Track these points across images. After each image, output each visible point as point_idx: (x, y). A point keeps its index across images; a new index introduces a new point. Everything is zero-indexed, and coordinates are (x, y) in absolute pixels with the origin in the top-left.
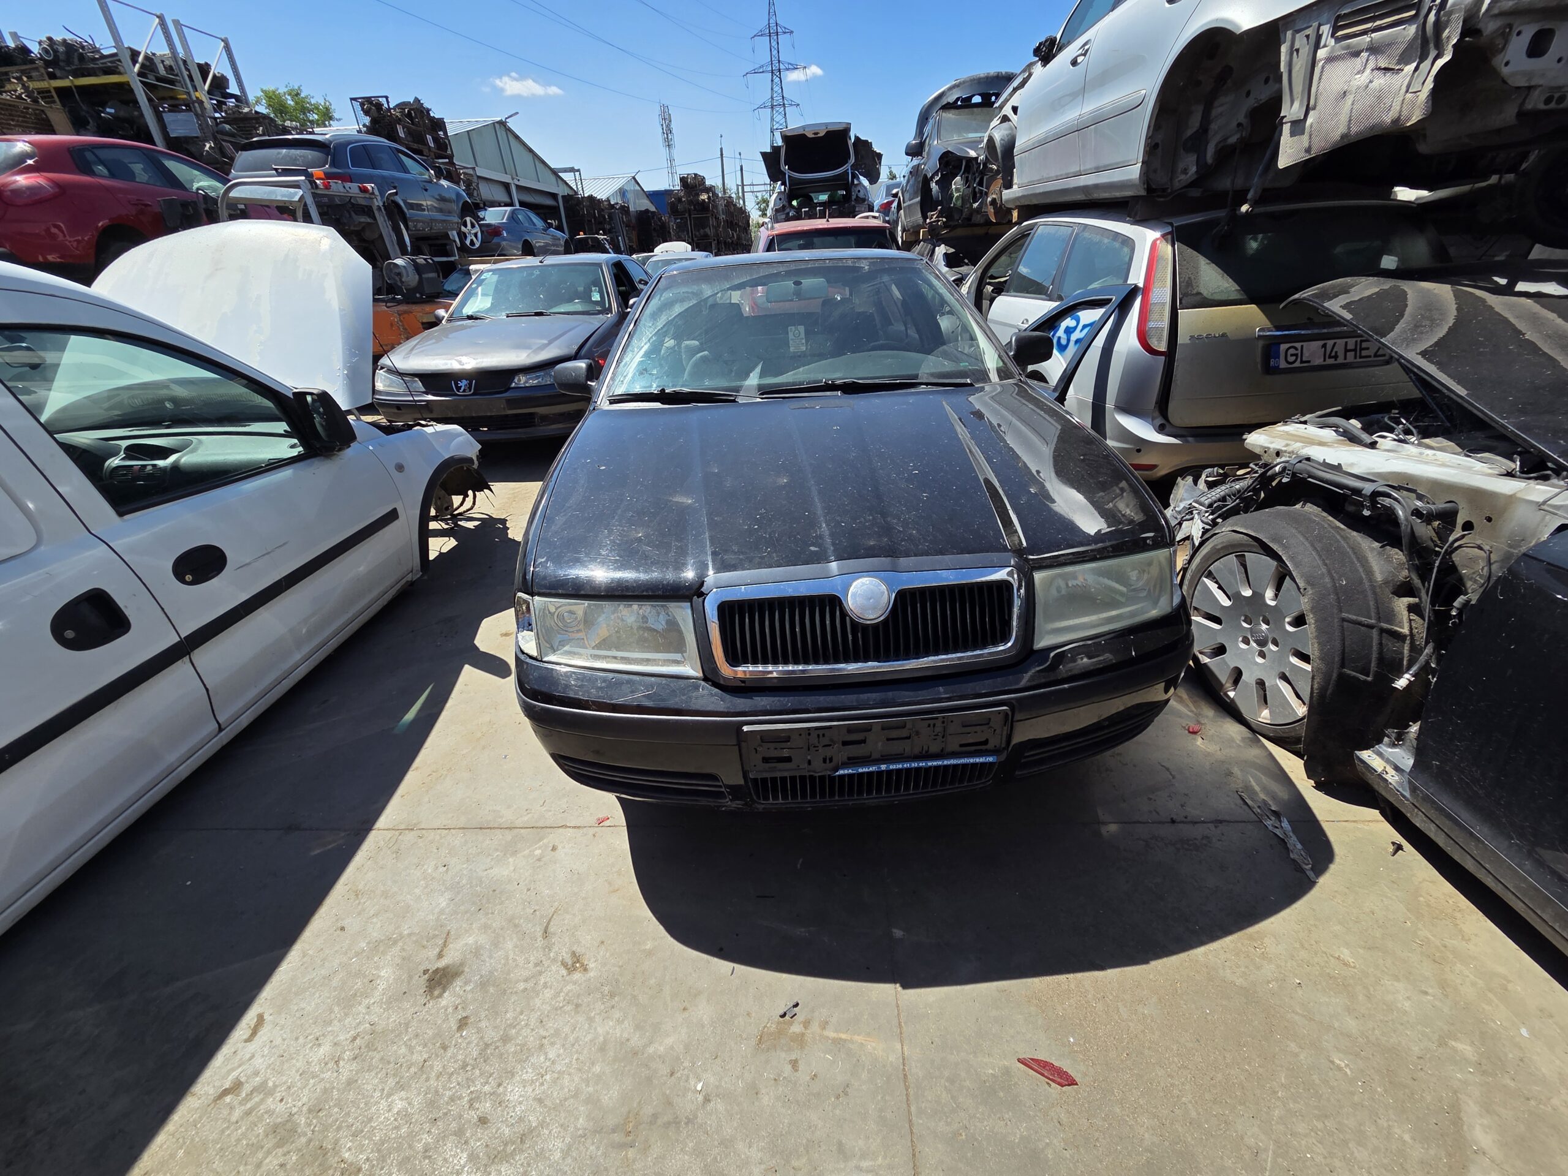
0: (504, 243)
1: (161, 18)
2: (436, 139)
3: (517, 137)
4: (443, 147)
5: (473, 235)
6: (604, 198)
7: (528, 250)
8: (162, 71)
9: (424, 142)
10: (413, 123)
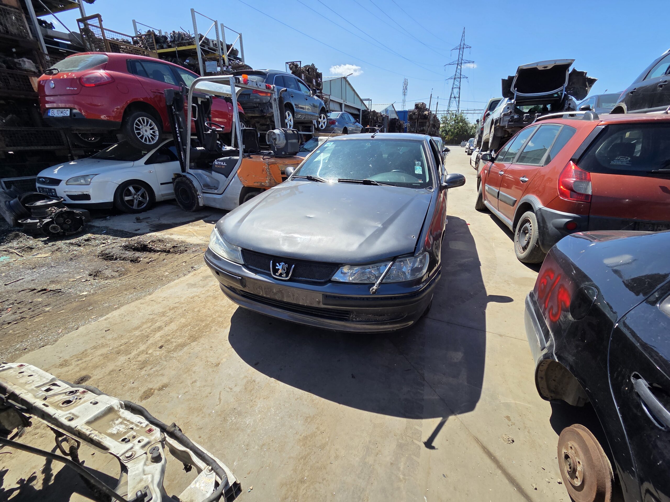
0: (336, 128)
1: (216, 22)
2: (316, 82)
3: (349, 84)
4: (319, 84)
5: (323, 122)
6: (379, 112)
7: (345, 131)
8: (211, 45)
9: (311, 82)
10: (309, 74)
